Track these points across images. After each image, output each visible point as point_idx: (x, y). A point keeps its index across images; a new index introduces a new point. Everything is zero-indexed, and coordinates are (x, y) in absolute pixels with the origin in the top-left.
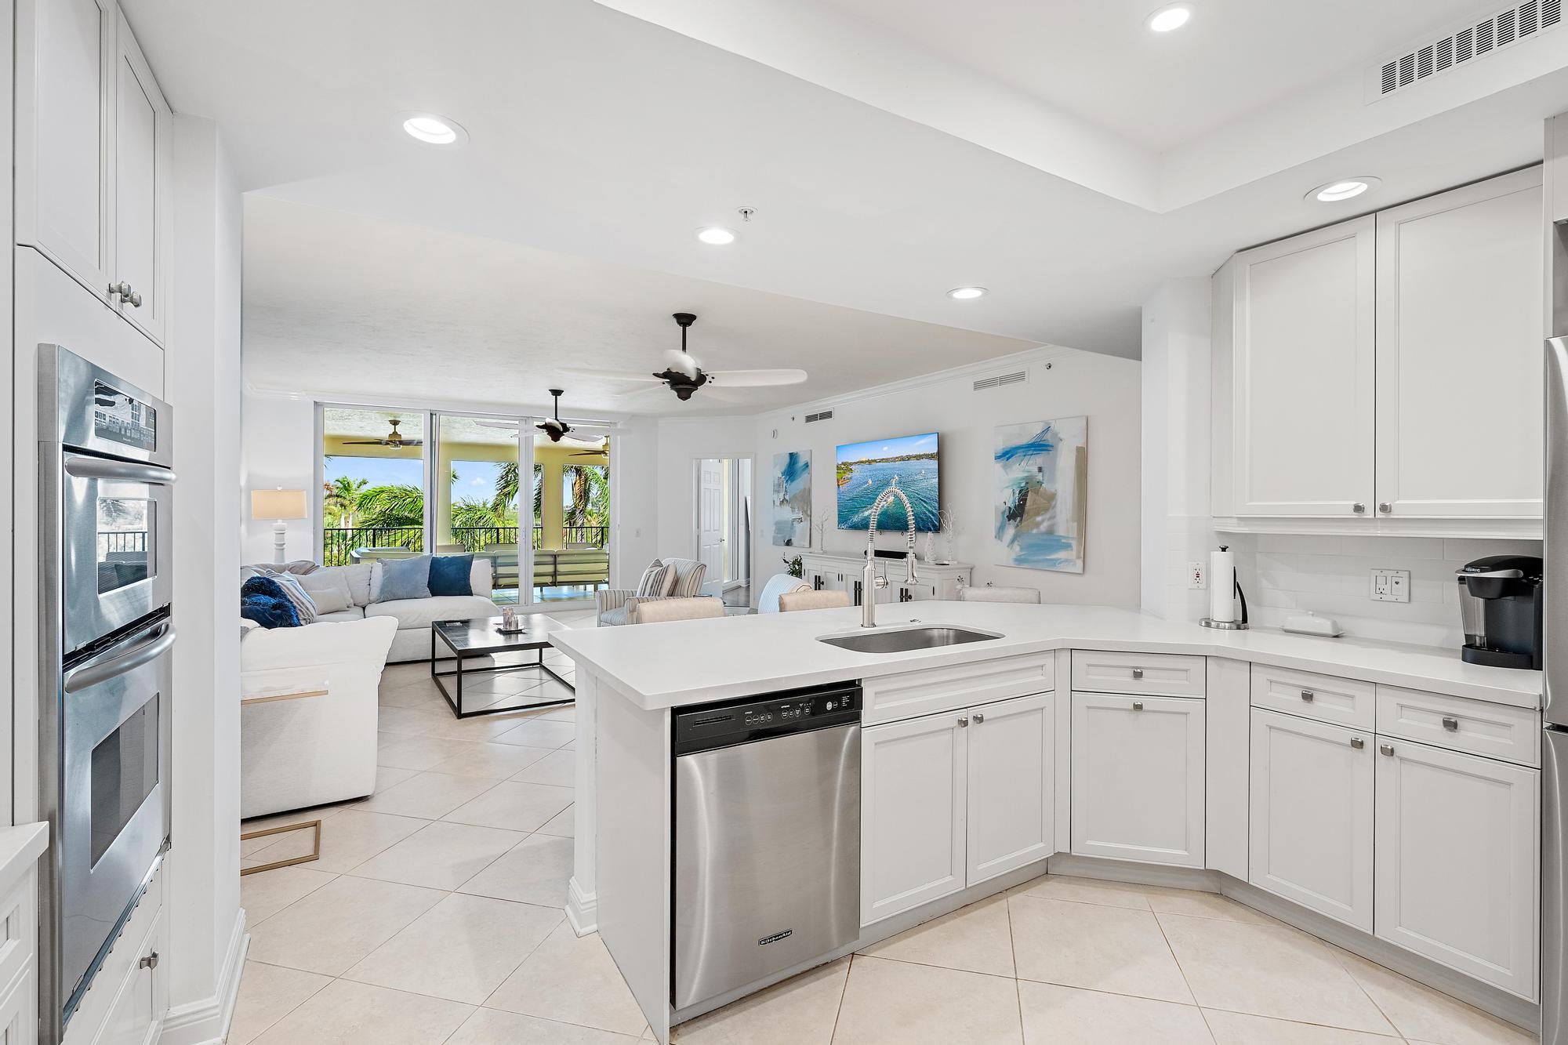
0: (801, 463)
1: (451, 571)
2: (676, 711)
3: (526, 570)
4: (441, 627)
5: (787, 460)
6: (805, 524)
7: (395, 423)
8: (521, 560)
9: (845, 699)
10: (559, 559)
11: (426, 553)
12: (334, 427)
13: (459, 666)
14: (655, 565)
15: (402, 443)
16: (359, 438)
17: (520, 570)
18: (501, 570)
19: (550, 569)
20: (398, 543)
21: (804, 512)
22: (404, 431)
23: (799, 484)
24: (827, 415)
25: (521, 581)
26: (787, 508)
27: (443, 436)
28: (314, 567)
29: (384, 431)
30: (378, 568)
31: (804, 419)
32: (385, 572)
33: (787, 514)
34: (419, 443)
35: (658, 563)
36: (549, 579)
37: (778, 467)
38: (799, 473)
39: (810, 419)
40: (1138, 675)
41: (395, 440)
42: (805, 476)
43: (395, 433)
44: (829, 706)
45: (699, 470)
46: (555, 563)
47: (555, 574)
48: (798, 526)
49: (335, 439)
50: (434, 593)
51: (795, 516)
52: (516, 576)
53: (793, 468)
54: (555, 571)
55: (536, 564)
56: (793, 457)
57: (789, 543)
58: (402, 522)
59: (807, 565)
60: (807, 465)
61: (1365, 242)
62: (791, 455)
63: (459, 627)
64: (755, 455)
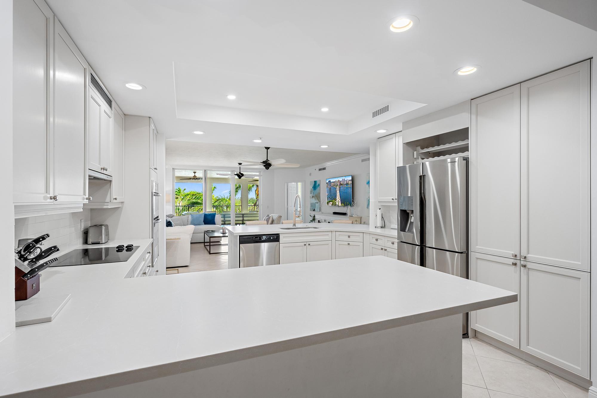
0: (317, 184)
1: (209, 218)
2: (240, 236)
3: (233, 219)
4: (206, 232)
5: (314, 183)
6: (319, 204)
7: (195, 173)
8: (231, 216)
9: (275, 237)
10: (244, 216)
11: (204, 212)
12: (178, 174)
13: (210, 244)
14: (267, 216)
15: (197, 179)
16: (184, 177)
17: (231, 219)
18: (226, 219)
19: (241, 219)
20: (196, 211)
21: (318, 200)
22: (197, 175)
23: (317, 190)
24: (324, 169)
25: (232, 222)
26: (314, 199)
27: (209, 176)
28: (173, 216)
29: (192, 175)
30: (190, 217)
31: (318, 170)
32: (192, 217)
33: (314, 201)
34: (202, 179)
35: (268, 216)
36: (241, 222)
37: (311, 185)
38: (317, 187)
39: (320, 170)
40: (349, 237)
41: (195, 178)
42: (318, 188)
43: (195, 176)
44: (272, 238)
45: (287, 186)
46: (243, 217)
47: (243, 220)
48: (317, 205)
49: (178, 177)
50: (205, 224)
51: (316, 201)
52: (230, 221)
53: (315, 186)
54: (243, 219)
55: (236, 217)
56: (315, 182)
57: (314, 210)
58: (197, 203)
59: (317, 217)
60: (319, 185)
61: (394, 139)
62: (315, 181)
63: (211, 232)
64: (305, 182)
